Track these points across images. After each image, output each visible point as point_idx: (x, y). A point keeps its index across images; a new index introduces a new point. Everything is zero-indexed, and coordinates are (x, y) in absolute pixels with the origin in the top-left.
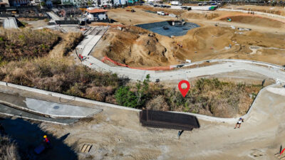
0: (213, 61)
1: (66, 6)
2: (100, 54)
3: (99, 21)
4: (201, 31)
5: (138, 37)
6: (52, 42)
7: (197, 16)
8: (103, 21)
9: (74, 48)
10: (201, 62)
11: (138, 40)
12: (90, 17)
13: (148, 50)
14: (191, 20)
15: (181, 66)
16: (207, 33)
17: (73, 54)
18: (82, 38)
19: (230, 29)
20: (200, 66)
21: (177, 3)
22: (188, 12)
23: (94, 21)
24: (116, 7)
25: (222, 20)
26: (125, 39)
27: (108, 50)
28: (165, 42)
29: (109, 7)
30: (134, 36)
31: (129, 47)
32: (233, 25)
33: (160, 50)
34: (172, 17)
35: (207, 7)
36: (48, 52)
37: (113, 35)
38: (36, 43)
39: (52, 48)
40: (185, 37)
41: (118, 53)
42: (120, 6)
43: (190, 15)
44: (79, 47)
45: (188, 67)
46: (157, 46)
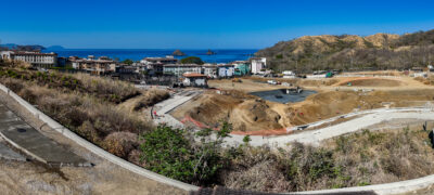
0: (350, 115)
1: (166, 75)
2: (182, 114)
3: (196, 86)
4: (322, 97)
5: (241, 102)
6: (127, 94)
7: (314, 83)
8: (201, 86)
9: (151, 105)
10: (333, 119)
11: (240, 105)
12: (187, 81)
13: (254, 116)
14: (307, 87)
15: (303, 128)
16: (329, 98)
17: (147, 111)
18: (167, 97)
19: (353, 92)
20: (333, 124)
21: (290, 73)
22: (303, 80)
23: (190, 86)
24: (221, 78)
25: (342, 85)
26: (223, 103)
27: (194, 111)
28: (279, 108)
29: (213, 79)
30: (237, 100)
31: (226, 112)
32: (355, 89)
33: (272, 116)
34: (285, 85)
35: (324, 75)
36: (118, 103)
37: (207, 97)
38: (109, 92)
39: (123, 100)
40: (303, 103)
41: (209, 116)
42: (226, 77)
43: (306, 83)
44: (158, 105)
45: (315, 128)
46: (268, 111)
